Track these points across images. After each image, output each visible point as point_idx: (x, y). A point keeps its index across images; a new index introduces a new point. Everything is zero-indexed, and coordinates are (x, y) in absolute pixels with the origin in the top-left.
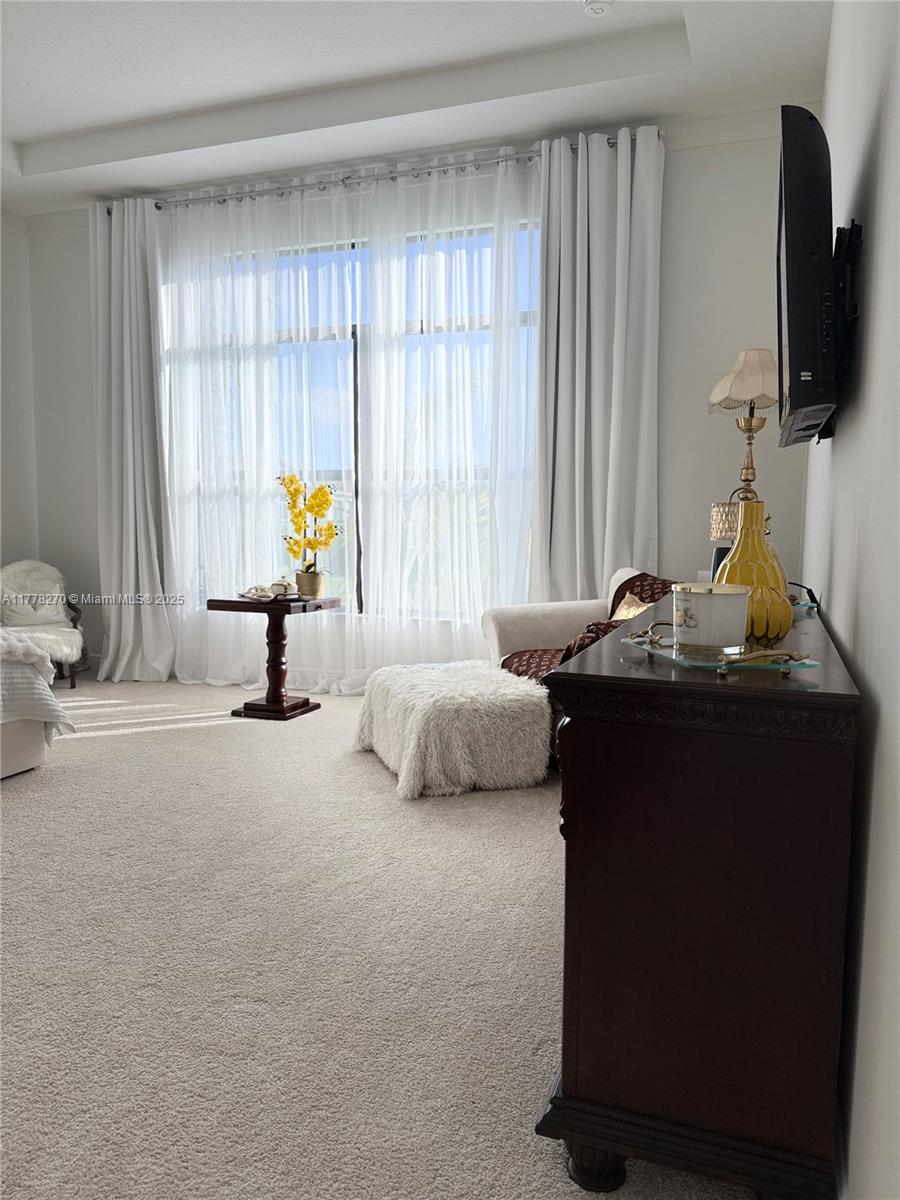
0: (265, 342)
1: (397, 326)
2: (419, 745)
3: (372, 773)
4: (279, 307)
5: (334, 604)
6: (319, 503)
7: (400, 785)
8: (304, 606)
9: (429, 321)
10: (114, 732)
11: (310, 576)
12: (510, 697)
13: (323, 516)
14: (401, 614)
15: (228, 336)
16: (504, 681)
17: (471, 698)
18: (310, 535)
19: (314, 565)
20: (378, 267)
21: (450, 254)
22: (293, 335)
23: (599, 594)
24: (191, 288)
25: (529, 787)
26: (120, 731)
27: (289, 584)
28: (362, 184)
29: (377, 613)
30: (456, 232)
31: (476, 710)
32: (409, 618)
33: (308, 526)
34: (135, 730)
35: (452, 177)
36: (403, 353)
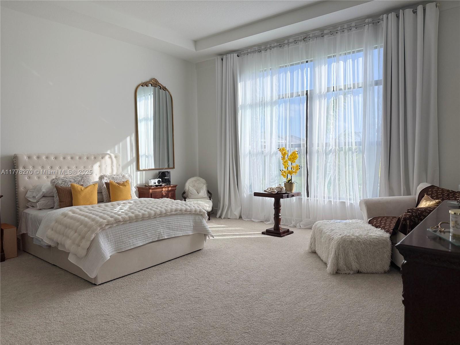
0: (274, 100)
1: (324, 90)
2: (336, 254)
3: (316, 262)
4: (279, 87)
5: (299, 194)
6: (293, 158)
7: (328, 269)
8: (288, 196)
9: (337, 87)
10: (224, 237)
11: (289, 184)
12: (373, 237)
13: (295, 162)
14: (324, 198)
15: (261, 98)
16: (370, 230)
17: (357, 237)
18: (290, 169)
19: (291, 180)
20: (317, 69)
21: (345, 62)
22: (284, 96)
23: (412, 193)
24: (249, 83)
25: (381, 273)
26: (226, 237)
27: (282, 188)
28: (311, 40)
29: (315, 197)
30: (348, 53)
31: (359, 242)
32: (328, 200)
33: (289, 166)
34: (231, 237)
35: (346, 33)
36: (326, 99)
